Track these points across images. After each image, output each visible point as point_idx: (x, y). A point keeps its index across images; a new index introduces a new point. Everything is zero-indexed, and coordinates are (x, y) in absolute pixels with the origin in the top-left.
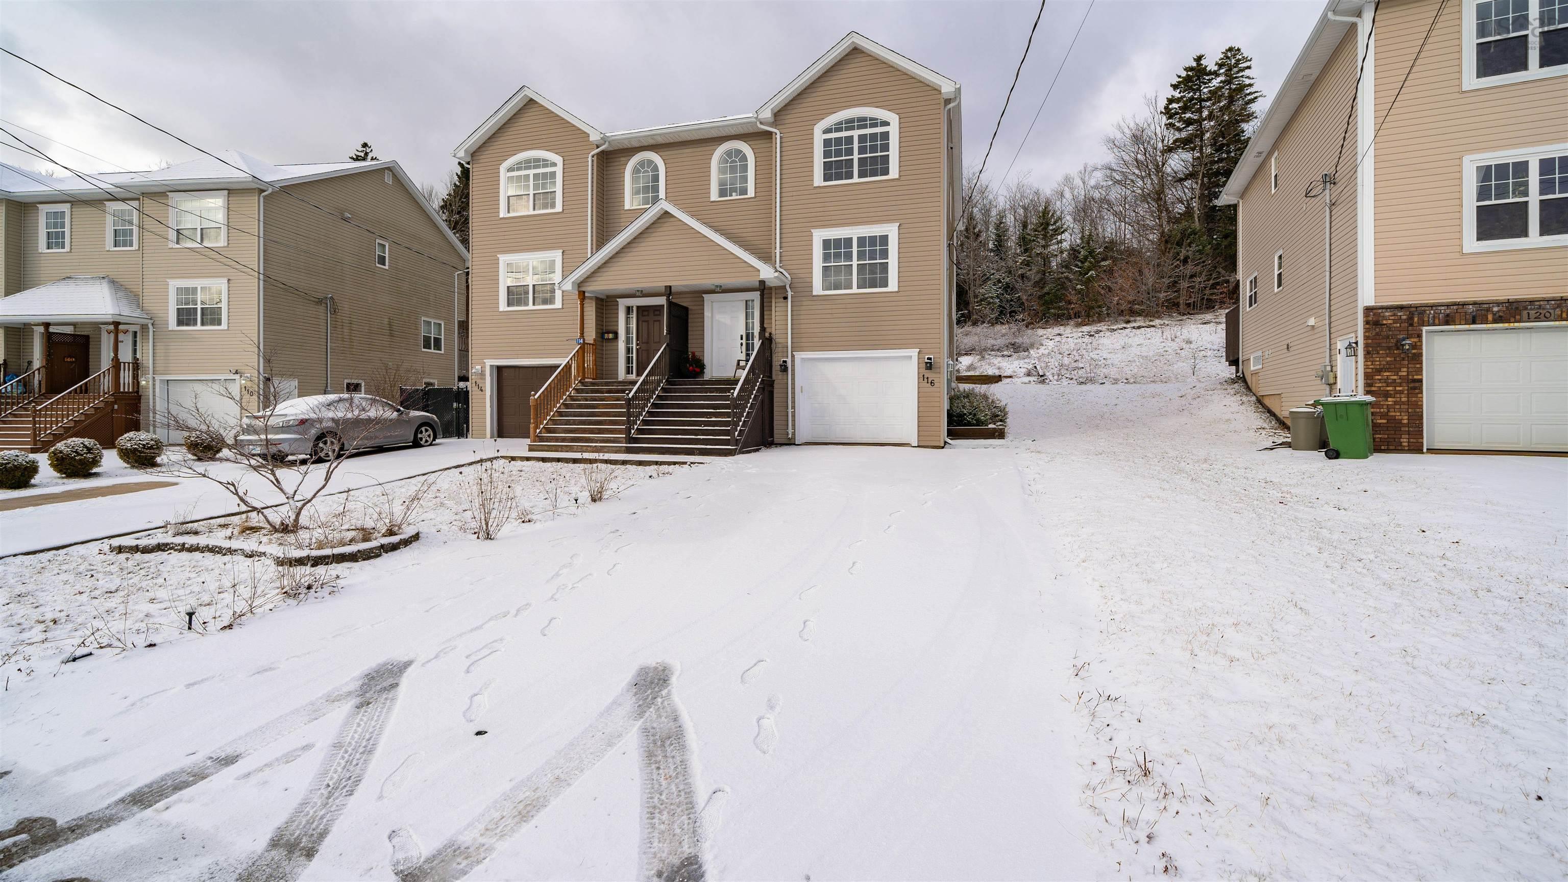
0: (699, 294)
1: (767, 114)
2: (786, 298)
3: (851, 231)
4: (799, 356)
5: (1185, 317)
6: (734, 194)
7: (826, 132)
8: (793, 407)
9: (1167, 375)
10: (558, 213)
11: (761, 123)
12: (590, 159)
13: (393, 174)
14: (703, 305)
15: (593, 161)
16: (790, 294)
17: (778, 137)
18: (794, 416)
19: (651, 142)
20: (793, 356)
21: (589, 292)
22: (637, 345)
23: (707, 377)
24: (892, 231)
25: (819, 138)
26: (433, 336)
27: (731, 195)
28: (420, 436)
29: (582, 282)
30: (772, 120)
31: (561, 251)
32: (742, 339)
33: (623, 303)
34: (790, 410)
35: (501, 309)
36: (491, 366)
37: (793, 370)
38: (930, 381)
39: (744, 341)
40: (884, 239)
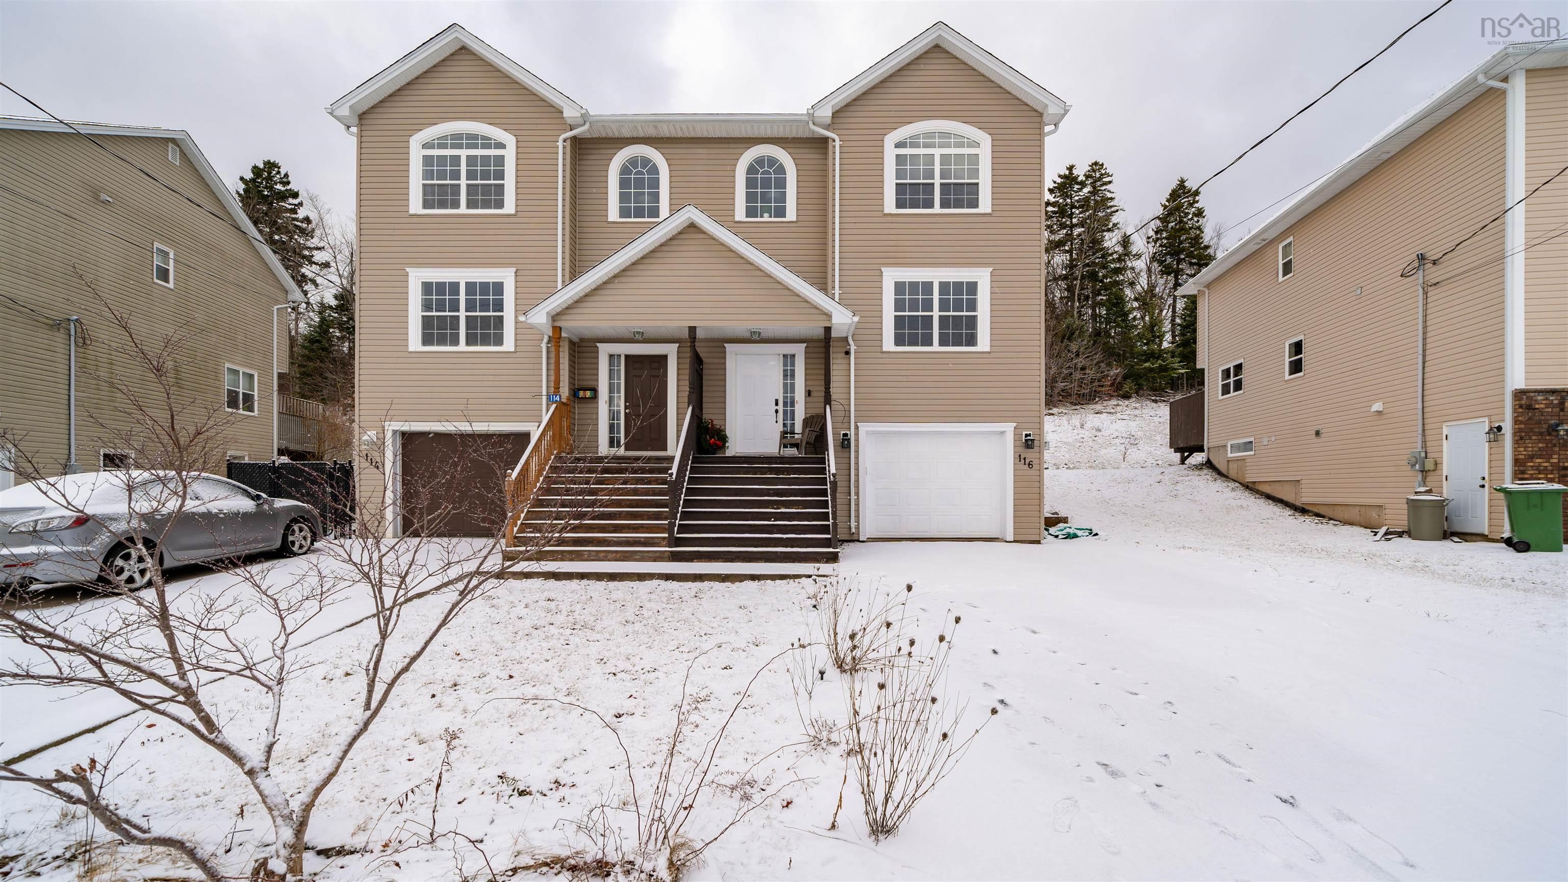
0: (720, 343)
1: (826, 113)
2: (848, 353)
3: (932, 274)
4: (864, 428)
5: (1078, 407)
6: (766, 215)
7: (898, 145)
8: (857, 494)
9: (1100, 461)
10: (509, 216)
11: (814, 124)
12: (560, 144)
13: (181, 151)
14: (725, 358)
15: (564, 147)
16: (853, 348)
17: (837, 143)
18: (857, 505)
19: (651, 132)
20: (857, 428)
21: (567, 330)
22: (626, 407)
23: (729, 453)
24: (982, 277)
25: (890, 154)
26: (241, 391)
27: (762, 216)
28: (291, 538)
29: (558, 314)
30: (829, 121)
31: (514, 270)
32: (777, 404)
33: (605, 350)
34: (853, 497)
35: (411, 348)
36: (395, 432)
37: (857, 446)
38: (1027, 463)
39: (780, 408)
40: (972, 287)
